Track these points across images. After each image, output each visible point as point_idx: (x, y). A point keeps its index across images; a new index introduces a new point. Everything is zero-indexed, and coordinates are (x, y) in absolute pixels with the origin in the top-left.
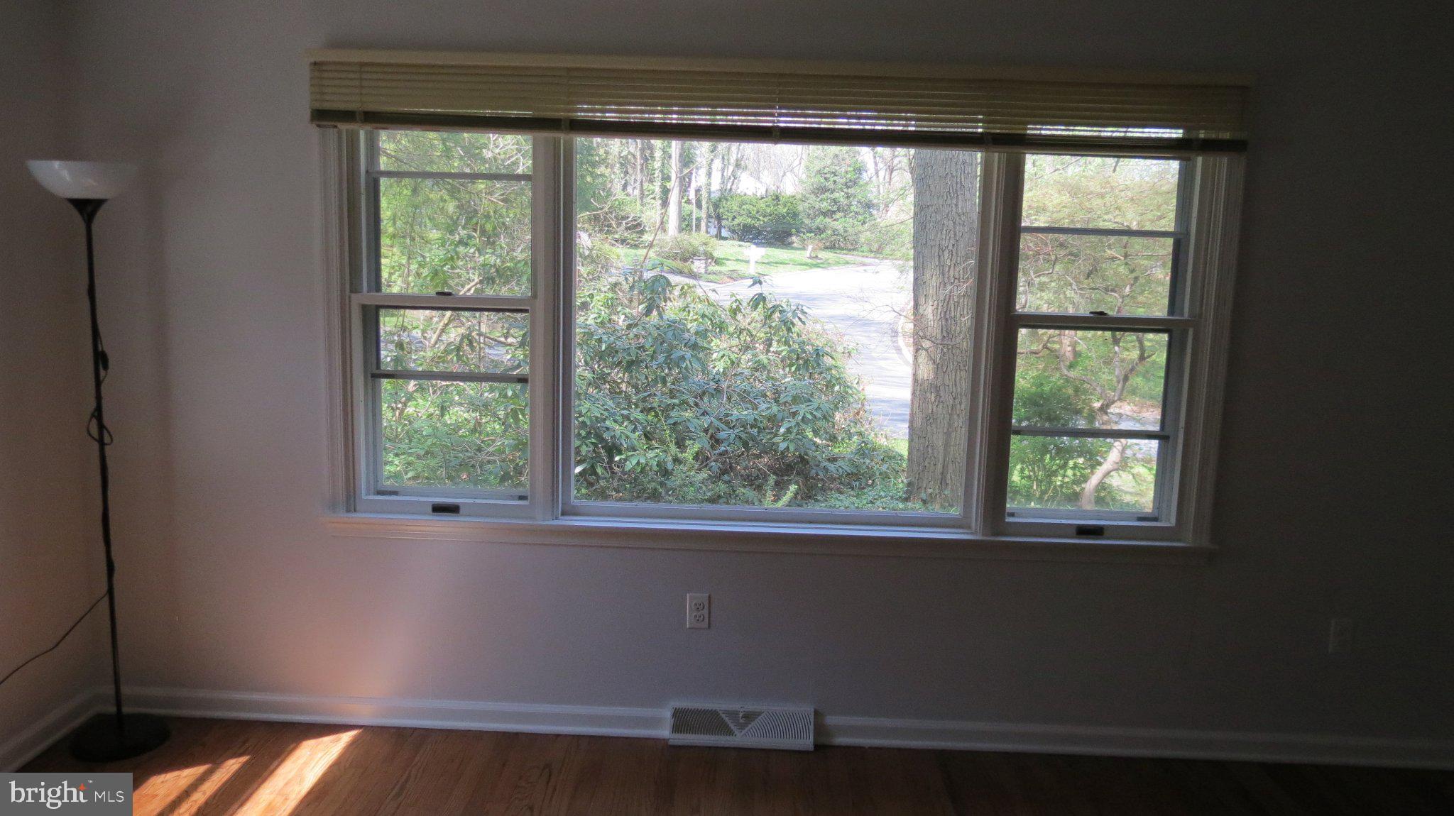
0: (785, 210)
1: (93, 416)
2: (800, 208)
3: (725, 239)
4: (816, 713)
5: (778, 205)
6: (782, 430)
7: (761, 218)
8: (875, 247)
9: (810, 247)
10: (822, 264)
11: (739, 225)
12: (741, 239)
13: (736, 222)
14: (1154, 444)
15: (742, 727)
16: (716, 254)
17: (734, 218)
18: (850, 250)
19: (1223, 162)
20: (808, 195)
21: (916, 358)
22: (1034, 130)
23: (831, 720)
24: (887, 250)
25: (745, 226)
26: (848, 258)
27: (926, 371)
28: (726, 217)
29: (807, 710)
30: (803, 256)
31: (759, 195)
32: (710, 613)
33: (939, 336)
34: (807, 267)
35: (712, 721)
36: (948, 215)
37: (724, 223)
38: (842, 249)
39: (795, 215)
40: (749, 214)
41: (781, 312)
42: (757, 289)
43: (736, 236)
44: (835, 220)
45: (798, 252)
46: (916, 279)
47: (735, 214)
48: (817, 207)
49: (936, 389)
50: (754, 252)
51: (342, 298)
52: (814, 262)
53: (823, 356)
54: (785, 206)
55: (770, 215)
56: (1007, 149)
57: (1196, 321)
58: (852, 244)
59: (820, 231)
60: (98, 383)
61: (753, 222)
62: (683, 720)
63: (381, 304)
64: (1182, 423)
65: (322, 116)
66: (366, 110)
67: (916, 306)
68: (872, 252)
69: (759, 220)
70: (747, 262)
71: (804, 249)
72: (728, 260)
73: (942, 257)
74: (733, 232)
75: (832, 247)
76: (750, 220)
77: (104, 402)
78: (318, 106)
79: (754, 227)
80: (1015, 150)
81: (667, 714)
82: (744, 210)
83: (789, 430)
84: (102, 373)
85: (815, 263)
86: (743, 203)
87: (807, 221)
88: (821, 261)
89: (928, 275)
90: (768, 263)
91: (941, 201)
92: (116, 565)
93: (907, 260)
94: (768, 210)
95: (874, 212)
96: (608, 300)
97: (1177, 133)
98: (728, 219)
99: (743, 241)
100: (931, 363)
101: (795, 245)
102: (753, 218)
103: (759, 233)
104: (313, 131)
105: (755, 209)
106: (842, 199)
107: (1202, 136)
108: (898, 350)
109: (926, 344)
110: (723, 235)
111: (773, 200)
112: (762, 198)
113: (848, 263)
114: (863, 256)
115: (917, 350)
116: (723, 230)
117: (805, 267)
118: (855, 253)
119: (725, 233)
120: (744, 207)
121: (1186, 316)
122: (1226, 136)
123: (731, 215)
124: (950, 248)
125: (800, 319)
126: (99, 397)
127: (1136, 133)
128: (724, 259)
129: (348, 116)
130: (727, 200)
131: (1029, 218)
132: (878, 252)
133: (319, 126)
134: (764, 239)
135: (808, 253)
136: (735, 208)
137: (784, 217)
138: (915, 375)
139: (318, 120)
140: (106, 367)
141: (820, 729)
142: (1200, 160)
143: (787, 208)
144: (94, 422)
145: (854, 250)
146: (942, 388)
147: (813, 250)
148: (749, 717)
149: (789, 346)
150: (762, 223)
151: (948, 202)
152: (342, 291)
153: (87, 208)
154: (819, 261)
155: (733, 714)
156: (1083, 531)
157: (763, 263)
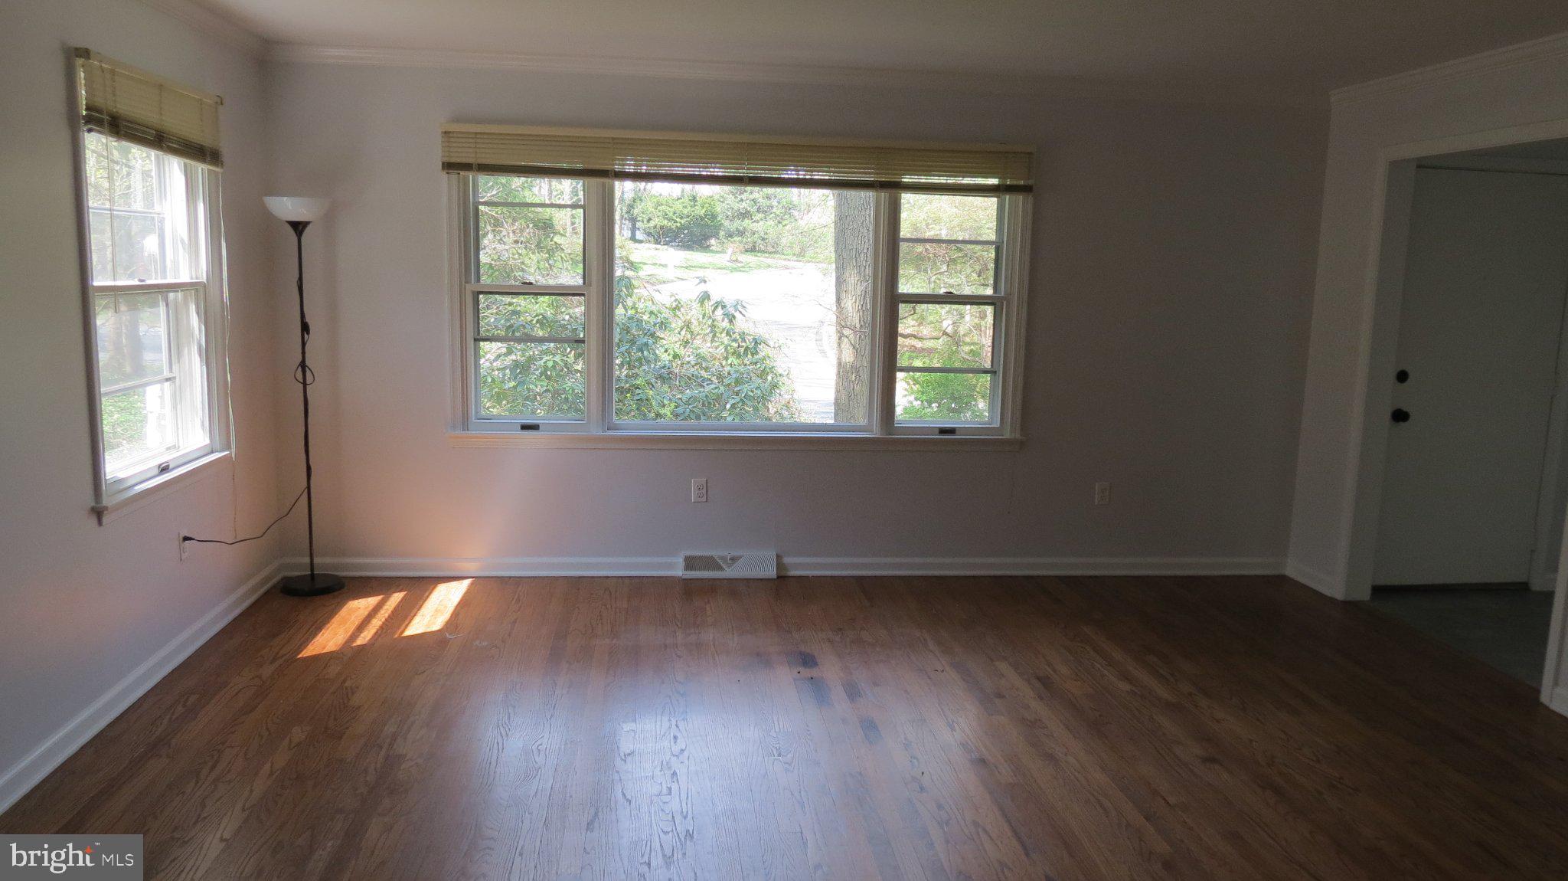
0: (703, 211)
1: (300, 365)
2: (718, 209)
3: (641, 242)
4: (778, 557)
5: (695, 205)
6: (728, 406)
7: (678, 220)
8: (797, 249)
9: (730, 251)
10: (743, 267)
11: (655, 227)
12: (657, 242)
13: (652, 223)
14: (988, 377)
15: (729, 566)
16: (633, 258)
17: (649, 220)
18: (771, 253)
19: (1020, 198)
20: (725, 195)
21: (839, 345)
22: (906, 179)
23: (787, 560)
24: (810, 253)
25: (662, 228)
26: (769, 261)
27: (848, 356)
28: (641, 218)
29: (772, 554)
30: (723, 259)
31: (675, 196)
32: (707, 491)
33: (858, 326)
34: (729, 272)
35: (710, 563)
36: (862, 223)
37: (638, 224)
38: (763, 252)
39: (714, 217)
40: (665, 216)
41: (724, 307)
42: (703, 287)
43: (651, 239)
44: (755, 221)
45: (717, 255)
46: (838, 278)
47: (650, 215)
48: (736, 208)
49: (855, 369)
50: (672, 256)
51: (460, 285)
52: (734, 265)
53: (760, 344)
54: (703, 207)
55: (688, 217)
56: (889, 190)
57: (1007, 298)
58: (773, 247)
59: (741, 233)
60: (304, 344)
61: (670, 224)
62: (690, 563)
63: (479, 290)
64: (1002, 362)
65: (449, 166)
66: (480, 163)
67: (839, 300)
68: (794, 255)
69: (676, 222)
70: (665, 266)
71: (723, 252)
72: (645, 264)
73: (858, 259)
74: (649, 234)
75: (753, 250)
76: (666, 221)
77: (307, 355)
78: (446, 160)
79: (671, 229)
80: (894, 191)
81: (680, 561)
82: (659, 211)
83: (733, 406)
84: (306, 336)
85: (736, 267)
86: (659, 204)
87: (726, 223)
88: (742, 265)
89: (847, 274)
90: (687, 268)
91: (856, 212)
92: (312, 467)
93: (830, 263)
94: (685, 212)
95: (796, 213)
96: (552, 302)
97: (994, 181)
98: (643, 221)
99: (659, 243)
100: (851, 348)
101: (712, 248)
102: (670, 220)
103: (676, 236)
104: (444, 175)
105: (672, 210)
106: (761, 200)
107: (1008, 183)
108: (823, 353)
109: (847, 332)
110: (637, 238)
111: (690, 200)
112: (678, 199)
113: (769, 266)
114: (785, 260)
115: (840, 338)
116: (637, 232)
117: (725, 271)
118: (777, 256)
119: (639, 235)
120: (659, 208)
121: (1003, 295)
122: (1022, 182)
123: (646, 217)
124: (865, 251)
125: (741, 312)
126: (303, 353)
127: (967, 181)
128: (640, 263)
129: (467, 167)
130: (641, 200)
131: (905, 231)
132: (801, 254)
133: (448, 173)
134: (680, 241)
135: (727, 257)
136: (650, 209)
137: (702, 219)
138: (839, 359)
139: (448, 169)
140: (308, 333)
141: (780, 565)
142: (1008, 197)
143: (705, 209)
144: (300, 369)
145: (775, 252)
146: (861, 369)
147: (734, 253)
148: (734, 559)
149: (731, 336)
150: (679, 225)
151: (863, 213)
152: (460, 282)
153: (298, 227)
154: (740, 265)
155: (723, 558)
156: (943, 431)
157: (682, 267)
